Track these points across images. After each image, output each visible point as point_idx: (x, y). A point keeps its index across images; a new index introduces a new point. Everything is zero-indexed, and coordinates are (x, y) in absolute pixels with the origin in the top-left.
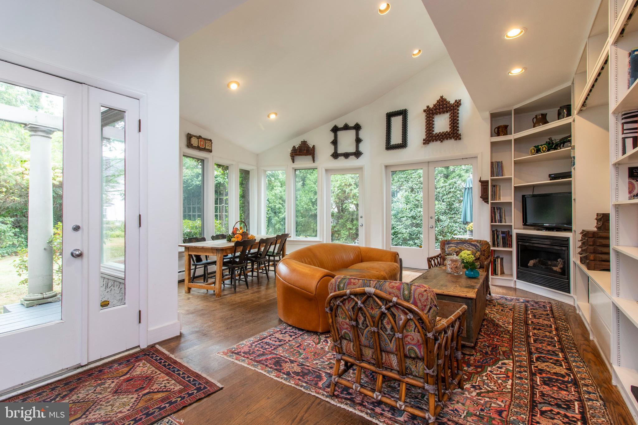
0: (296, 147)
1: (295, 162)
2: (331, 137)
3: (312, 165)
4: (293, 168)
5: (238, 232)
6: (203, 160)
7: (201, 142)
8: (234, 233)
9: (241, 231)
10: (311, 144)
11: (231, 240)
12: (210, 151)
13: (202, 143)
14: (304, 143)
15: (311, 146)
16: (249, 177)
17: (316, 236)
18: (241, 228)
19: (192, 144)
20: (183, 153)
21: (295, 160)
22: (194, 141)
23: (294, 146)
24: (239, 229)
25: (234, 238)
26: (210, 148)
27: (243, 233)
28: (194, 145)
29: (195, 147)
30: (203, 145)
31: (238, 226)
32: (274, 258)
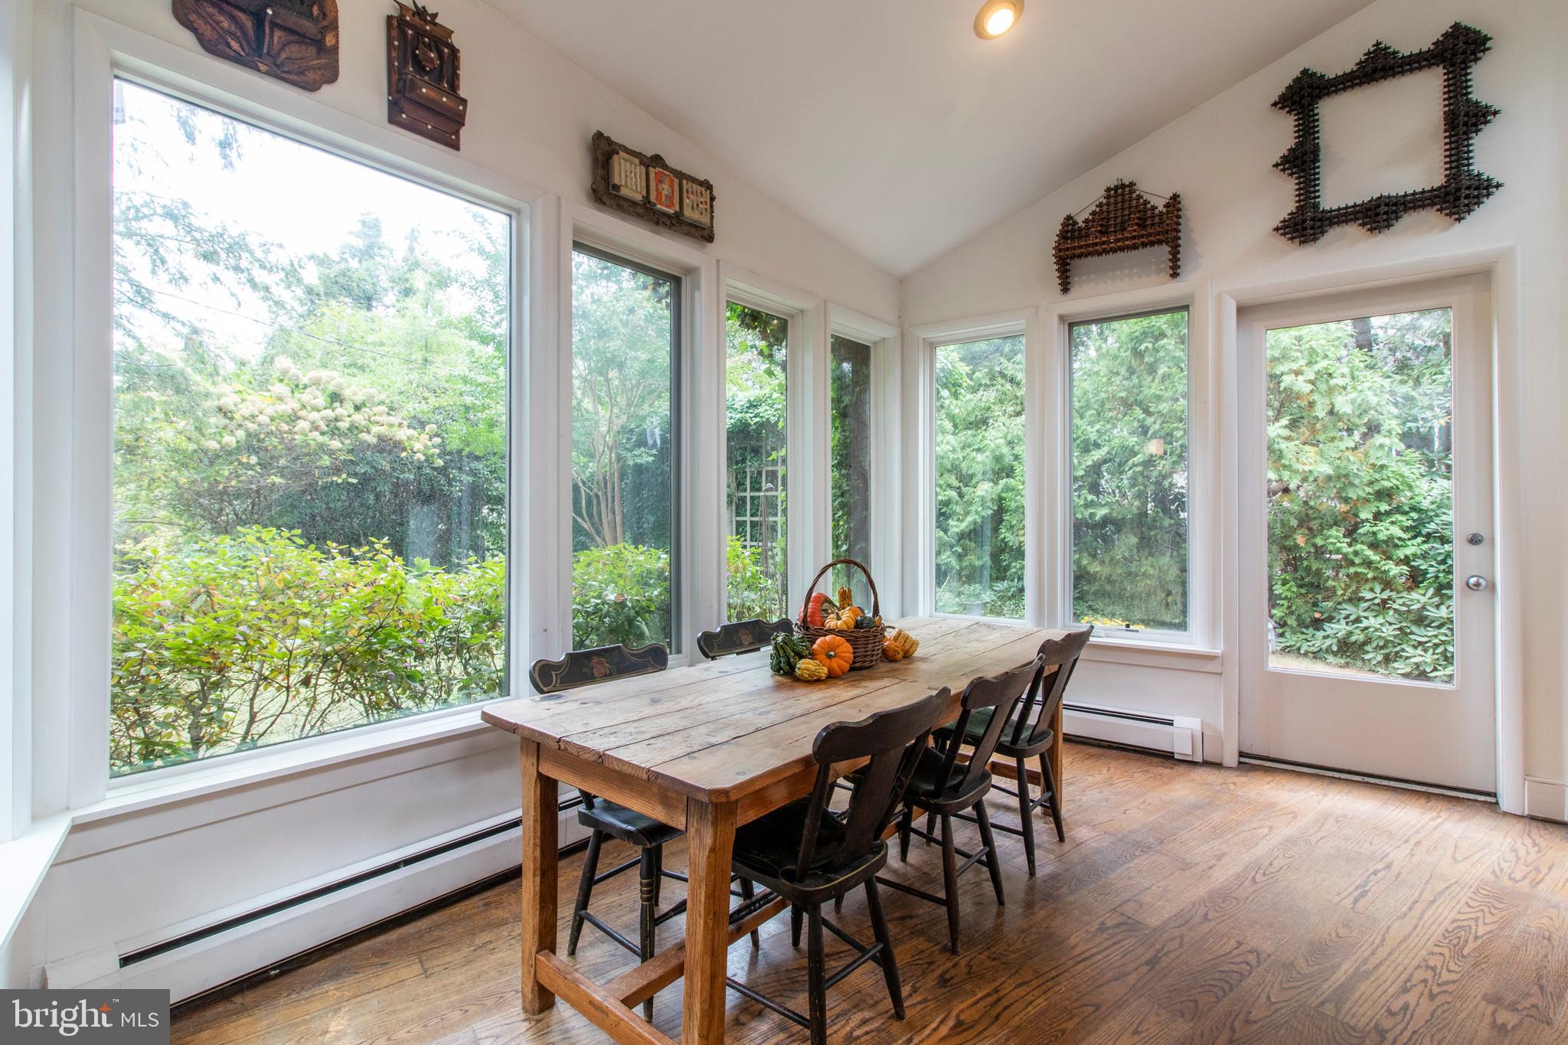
0: (1080, 220)
1: (1075, 291)
2: (1283, 133)
3: (1168, 290)
4: (1062, 318)
5: (831, 622)
6: (676, 281)
7: (660, 181)
8: (812, 627)
9: (846, 615)
10: (1156, 191)
11: (792, 667)
12: (704, 234)
13: (665, 189)
14: (1122, 195)
15: (1160, 204)
16: (868, 376)
17: (1182, 626)
18: (845, 597)
19: (617, 187)
20: (576, 230)
21: (1074, 280)
22: (628, 178)
23: (1069, 218)
24: (837, 602)
25: (812, 655)
26: (705, 220)
27: (858, 625)
28: (624, 192)
29: (634, 203)
30: (670, 198)
31: (830, 587)
32: (1020, 762)
